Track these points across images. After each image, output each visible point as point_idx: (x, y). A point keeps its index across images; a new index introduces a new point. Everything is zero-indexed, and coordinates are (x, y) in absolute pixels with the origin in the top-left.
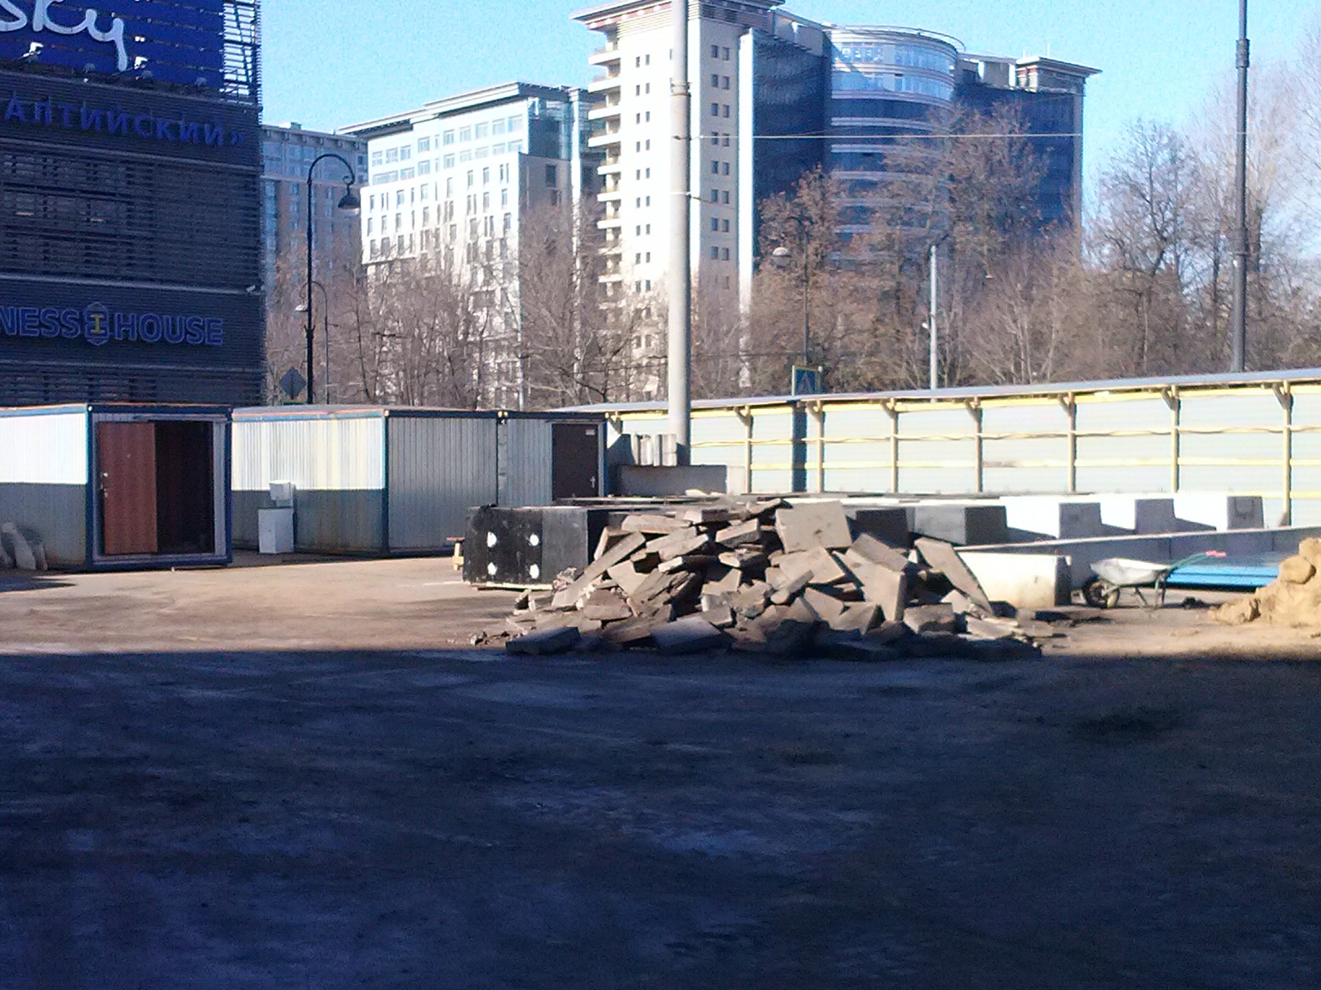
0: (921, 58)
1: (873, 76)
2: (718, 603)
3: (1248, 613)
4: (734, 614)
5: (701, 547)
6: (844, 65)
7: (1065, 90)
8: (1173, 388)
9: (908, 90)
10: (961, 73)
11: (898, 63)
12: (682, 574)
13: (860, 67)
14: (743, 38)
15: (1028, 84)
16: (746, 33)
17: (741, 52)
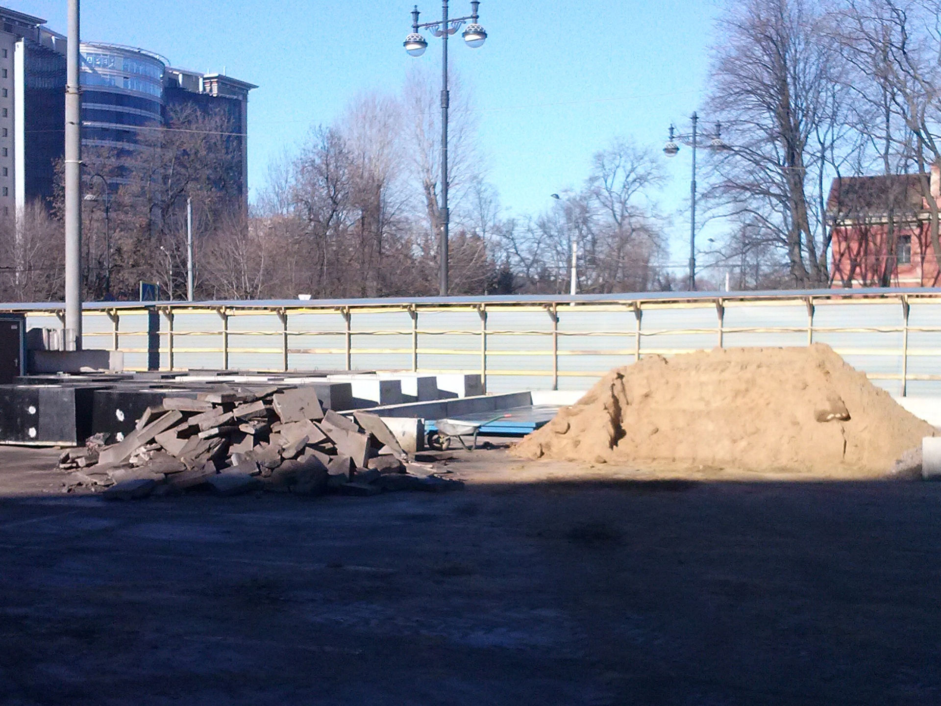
0: (141, 68)
1: (108, 77)
2: (243, 459)
3: (539, 453)
4: (259, 466)
5: (228, 421)
6: (87, 68)
7: (235, 97)
8: (414, 305)
9: (134, 88)
10: (167, 79)
11: (125, 70)
12: (216, 440)
13: (100, 70)
14: (17, 44)
15: (211, 90)
16: (20, 41)
17: (15, 53)
